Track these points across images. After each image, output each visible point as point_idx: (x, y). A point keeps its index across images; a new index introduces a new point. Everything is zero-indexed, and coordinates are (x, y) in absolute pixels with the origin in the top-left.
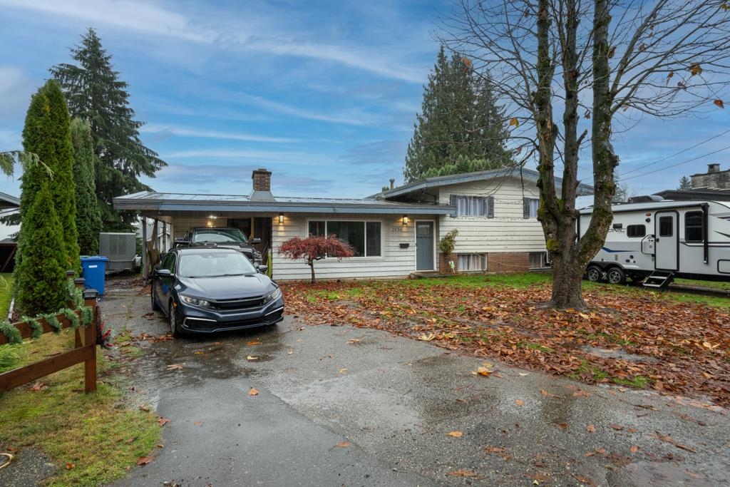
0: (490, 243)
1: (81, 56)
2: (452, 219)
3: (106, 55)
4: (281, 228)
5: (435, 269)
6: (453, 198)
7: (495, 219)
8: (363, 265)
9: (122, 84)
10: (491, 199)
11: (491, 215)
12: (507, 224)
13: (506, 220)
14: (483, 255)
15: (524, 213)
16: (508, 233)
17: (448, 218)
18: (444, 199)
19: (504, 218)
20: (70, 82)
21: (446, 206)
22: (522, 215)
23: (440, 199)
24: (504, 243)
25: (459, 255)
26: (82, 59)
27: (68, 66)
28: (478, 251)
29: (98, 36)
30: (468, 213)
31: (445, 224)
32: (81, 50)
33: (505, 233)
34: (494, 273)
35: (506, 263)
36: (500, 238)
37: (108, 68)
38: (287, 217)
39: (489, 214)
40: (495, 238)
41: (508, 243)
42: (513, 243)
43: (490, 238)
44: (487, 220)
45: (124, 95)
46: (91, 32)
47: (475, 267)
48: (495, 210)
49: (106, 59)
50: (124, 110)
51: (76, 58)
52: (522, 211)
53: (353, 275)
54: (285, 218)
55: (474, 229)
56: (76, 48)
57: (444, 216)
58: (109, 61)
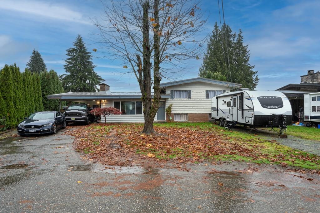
0: (189, 109)
1: (76, 44)
2: (171, 100)
3: (83, 43)
4: (104, 104)
5: (165, 120)
6: (172, 91)
7: (191, 100)
8: (135, 118)
9: (89, 53)
10: (190, 91)
11: (190, 97)
12: (197, 102)
13: (197, 100)
14: (187, 114)
15: (206, 97)
16: (198, 105)
17: (169, 99)
18: (168, 92)
19: (196, 99)
20: (73, 54)
21: (169, 95)
22: (205, 98)
23: (166, 92)
24: (196, 109)
25: (175, 114)
26: (76, 46)
27: (72, 48)
28: (183, 113)
29: (81, 37)
30: (180, 97)
31: (168, 102)
32: (76, 42)
33: (197, 105)
34: (191, 122)
35: (197, 118)
36: (194, 107)
37: (84, 48)
38: (106, 100)
39: (189, 97)
40: (192, 107)
41: (198, 109)
42: (201, 109)
43: (189, 107)
44: (188, 100)
45: (89, 56)
46: (79, 35)
47: (183, 119)
48: (192, 96)
49: (84, 44)
50: (89, 62)
51: (75, 45)
52: (205, 96)
53: (131, 121)
54: (105, 101)
55: (182, 104)
56: (74, 42)
57: (168, 98)
58: (84, 45)
